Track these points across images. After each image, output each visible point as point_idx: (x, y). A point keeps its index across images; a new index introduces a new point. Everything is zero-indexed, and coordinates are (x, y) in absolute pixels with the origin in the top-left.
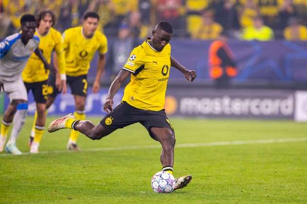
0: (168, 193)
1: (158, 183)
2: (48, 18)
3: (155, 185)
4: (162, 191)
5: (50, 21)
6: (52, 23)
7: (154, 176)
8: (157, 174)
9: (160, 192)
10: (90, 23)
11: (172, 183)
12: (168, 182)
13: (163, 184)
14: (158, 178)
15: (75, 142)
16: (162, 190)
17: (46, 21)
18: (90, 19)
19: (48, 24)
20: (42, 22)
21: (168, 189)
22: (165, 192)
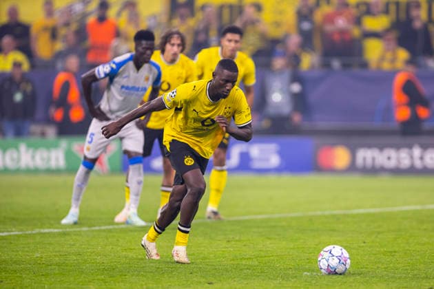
0: (340, 274)
1: (327, 261)
2: (176, 40)
3: (323, 264)
4: (332, 272)
5: (179, 45)
6: (180, 48)
7: (322, 252)
8: (325, 249)
9: (329, 274)
10: (230, 41)
11: (346, 261)
12: (340, 260)
13: (334, 262)
14: (326, 255)
15: (215, 209)
16: (333, 270)
17: (173, 45)
18: (229, 36)
19: (175, 49)
20: (168, 47)
21: (341, 269)
22: (336, 273)
